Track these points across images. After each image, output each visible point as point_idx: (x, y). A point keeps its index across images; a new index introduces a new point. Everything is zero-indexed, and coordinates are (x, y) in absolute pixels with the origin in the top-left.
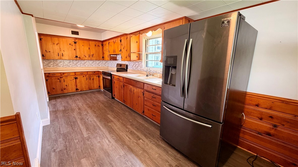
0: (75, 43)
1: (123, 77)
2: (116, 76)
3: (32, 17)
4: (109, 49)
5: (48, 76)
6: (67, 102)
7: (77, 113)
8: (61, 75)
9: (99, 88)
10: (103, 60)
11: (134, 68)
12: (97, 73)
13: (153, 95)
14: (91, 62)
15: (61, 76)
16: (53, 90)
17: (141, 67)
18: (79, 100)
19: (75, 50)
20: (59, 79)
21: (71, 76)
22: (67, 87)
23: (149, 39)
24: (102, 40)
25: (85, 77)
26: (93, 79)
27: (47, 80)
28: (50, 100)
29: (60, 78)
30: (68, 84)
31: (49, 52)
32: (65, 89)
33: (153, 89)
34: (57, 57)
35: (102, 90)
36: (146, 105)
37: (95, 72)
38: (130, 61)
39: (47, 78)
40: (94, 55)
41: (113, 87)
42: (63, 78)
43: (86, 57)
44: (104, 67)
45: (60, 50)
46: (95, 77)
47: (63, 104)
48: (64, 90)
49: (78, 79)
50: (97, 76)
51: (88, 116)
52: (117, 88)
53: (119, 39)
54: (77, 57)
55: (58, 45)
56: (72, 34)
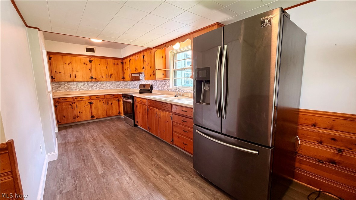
0: (90, 61)
1: (147, 100)
2: (138, 98)
3: (38, 32)
4: (130, 68)
5: (58, 102)
6: (80, 133)
7: (91, 144)
8: (73, 100)
9: (118, 114)
10: (124, 80)
11: (161, 88)
12: (116, 97)
13: (183, 119)
14: (109, 84)
15: (74, 102)
16: (64, 118)
17: (168, 86)
18: (94, 129)
19: (90, 69)
20: (70, 105)
21: (85, 101)
22: (80, 115)
23: (177, 53)
24: (122, 57)
25: (102, 102)
26: (112, 104)
27: (56, 107)
28: (59, 130)
29: (72, 103)
30: (82, 111)
31: (60, 73)
32: (78, 117)
33: (182, 111)
34: (69, 79)
35: (123, 116)
36: (175, 132)
37: (113, 95)
38: (155, 80)
39: (57, 104)
40: (113, 75)
41: (135, 112)
42: (75, 103)
43: (103, 77)
44: (124, 89)
45: (73, 71)
46: (114, 102)
47: (75, 134)
48: (77, 118)
49: (94, 104)
50: (116, 100)
51: (104, 148)
52: (139, 112)
53: (142, 55)
54: (92, 78)
55: (70, 64)
56: (86, 51)
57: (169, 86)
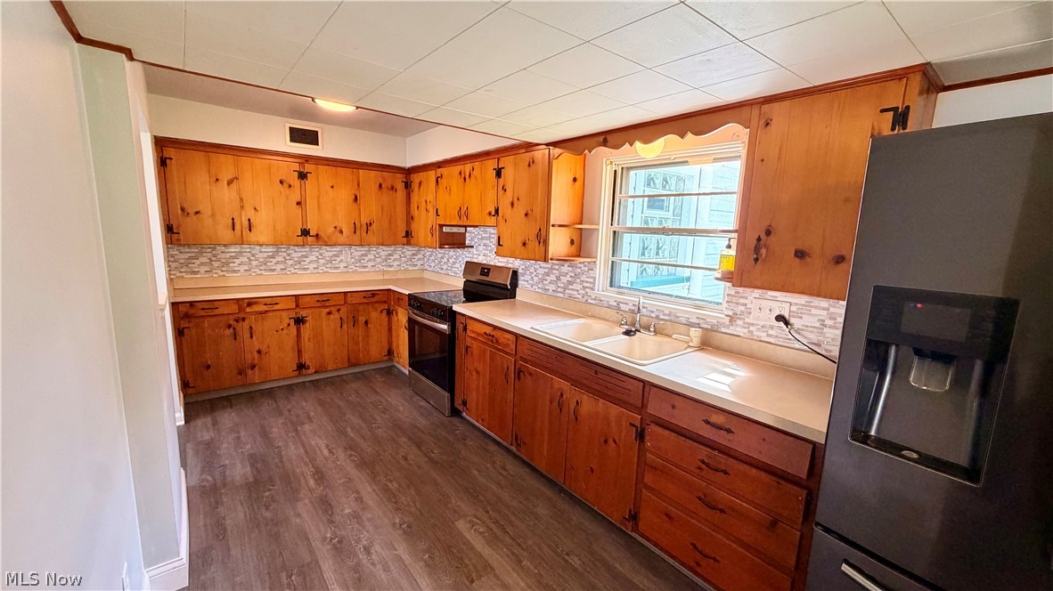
0: (302, 176)
1: (517, 336)
2: (476, 323)
4: (433, 202)
5: (187, 316)
6: (265, 434)
7: (311, 502)
8: (240, 311)
9: (387, 358)
10: (408, 243)
11: (552, 287)
12: (384, 300)
14: (358, 252)
15: (242, 315)
16: (205, 372)
17: (585, 284)
18: (310, 419)
19: (298, 203)
20: (229, 326)
21: (278, 313)
22: (260, 359)
24: (408, 164)
25: (336, 316)
26: (366, 323)
27: (179, 333)
28: (188, 419)
29: (237, 321)
30: (268, 347)
31: (197, 213)
32: (253, 367)
34: (225, 234)
35: (403, 365)
37: (374, 293)
38: (545, 260)
39: (184, 324)
40: (374, 225)
41: (457, 367)
42: (247, 321)
43: (341, 232)
44: (407, 270)
45: (242, 207)
46: (374, 315)
47: (247, 444)
48: (250, 372)
49: (307, 325)
50: (381, 312)
52: (478, 372)
53: (491, 164)
54: (305, 233)
55: (234, 185)
56: (291, 141)
57: (588, 285)
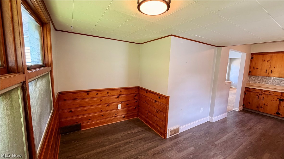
5: (248, 91)
8: (261, 93)
16: (249, 104)
20: (257, 95)
21: (273, 96)
22: (264, 106)
27: (245, 94)
29: (260, 95)
30: (268, 104)
31: (257, 69)
32: (261, 107)
42: (262, 96)
45: (270, 67)
55: (269, 62)
